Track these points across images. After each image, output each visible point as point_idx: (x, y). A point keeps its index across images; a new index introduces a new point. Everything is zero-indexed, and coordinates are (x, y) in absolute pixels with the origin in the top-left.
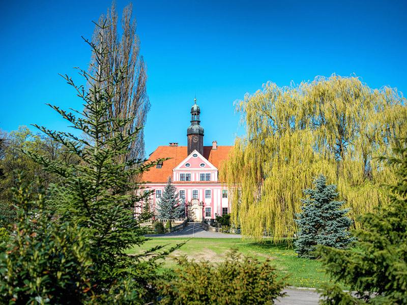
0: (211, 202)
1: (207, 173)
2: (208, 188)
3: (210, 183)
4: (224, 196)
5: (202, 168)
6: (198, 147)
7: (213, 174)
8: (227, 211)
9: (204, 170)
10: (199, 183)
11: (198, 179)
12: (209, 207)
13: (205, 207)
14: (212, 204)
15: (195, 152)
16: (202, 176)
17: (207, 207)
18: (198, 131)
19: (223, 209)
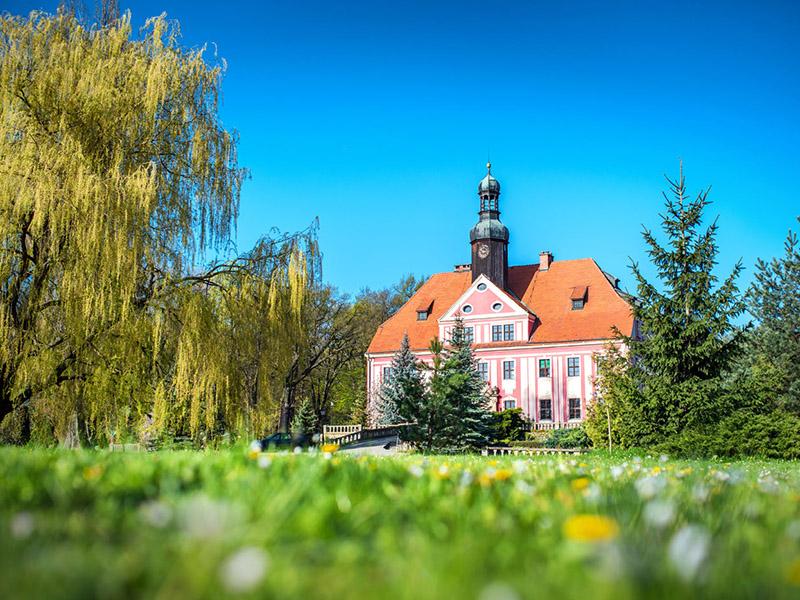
0: (514, 387)
1: (507, 322)
2: (508, 358)
3: (513, 344)
4: (544, 372)
5: (497, 313)
6: (489, 268)
7: (519, 325)
8: (549, 407)
9: (499, 318)
10: (489, 346)
11: (488, 339)
12: (512, 399)
13: (502, 400)
14: (517, 392)
15: (483, 279)
16: (496, 331)
17: (507, 399)
18: (488, 232)
19: (542, 402)
